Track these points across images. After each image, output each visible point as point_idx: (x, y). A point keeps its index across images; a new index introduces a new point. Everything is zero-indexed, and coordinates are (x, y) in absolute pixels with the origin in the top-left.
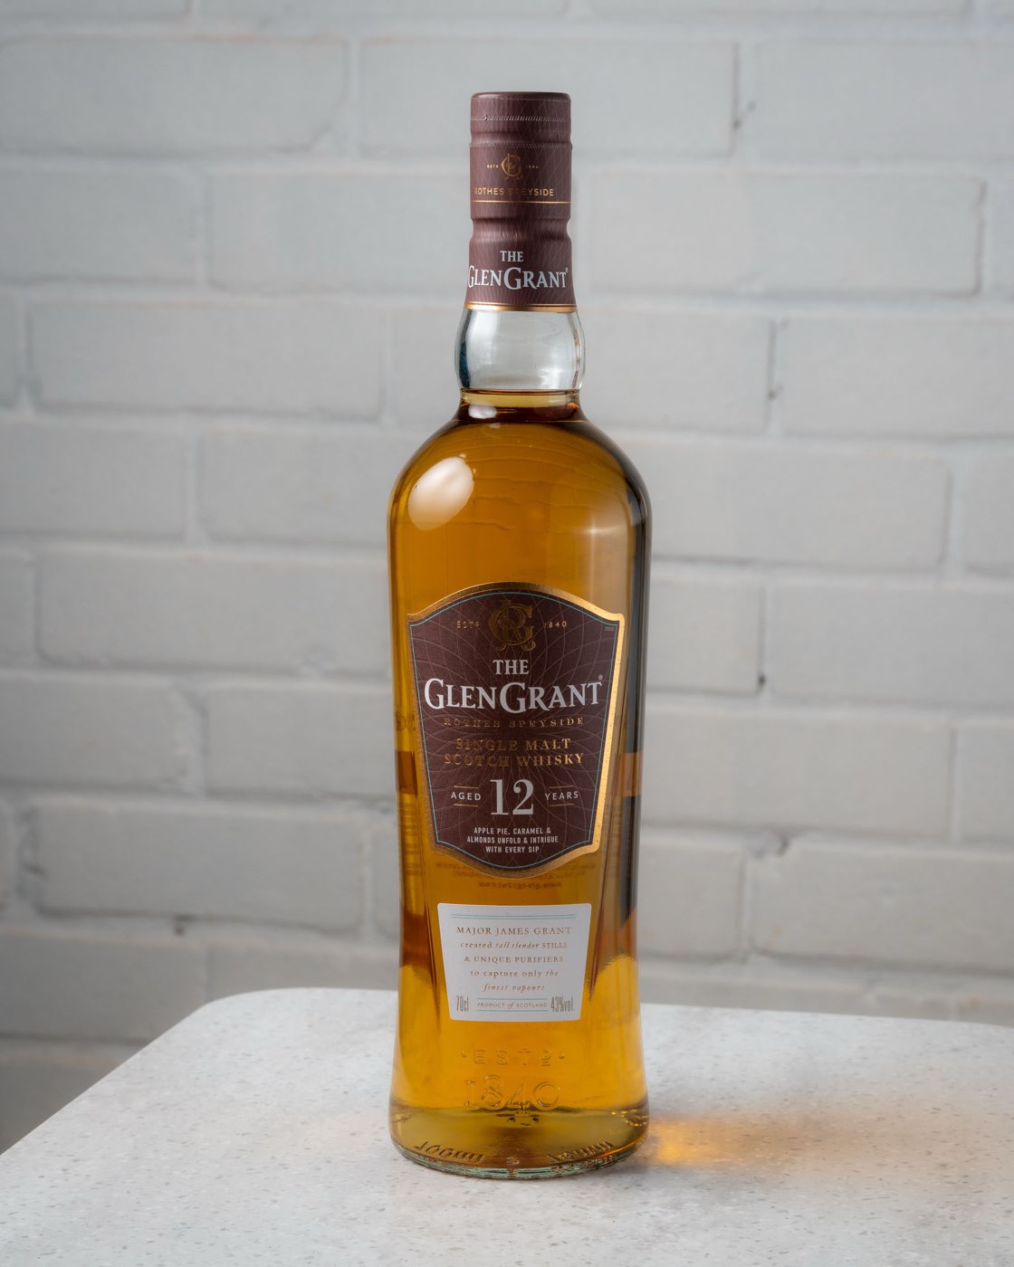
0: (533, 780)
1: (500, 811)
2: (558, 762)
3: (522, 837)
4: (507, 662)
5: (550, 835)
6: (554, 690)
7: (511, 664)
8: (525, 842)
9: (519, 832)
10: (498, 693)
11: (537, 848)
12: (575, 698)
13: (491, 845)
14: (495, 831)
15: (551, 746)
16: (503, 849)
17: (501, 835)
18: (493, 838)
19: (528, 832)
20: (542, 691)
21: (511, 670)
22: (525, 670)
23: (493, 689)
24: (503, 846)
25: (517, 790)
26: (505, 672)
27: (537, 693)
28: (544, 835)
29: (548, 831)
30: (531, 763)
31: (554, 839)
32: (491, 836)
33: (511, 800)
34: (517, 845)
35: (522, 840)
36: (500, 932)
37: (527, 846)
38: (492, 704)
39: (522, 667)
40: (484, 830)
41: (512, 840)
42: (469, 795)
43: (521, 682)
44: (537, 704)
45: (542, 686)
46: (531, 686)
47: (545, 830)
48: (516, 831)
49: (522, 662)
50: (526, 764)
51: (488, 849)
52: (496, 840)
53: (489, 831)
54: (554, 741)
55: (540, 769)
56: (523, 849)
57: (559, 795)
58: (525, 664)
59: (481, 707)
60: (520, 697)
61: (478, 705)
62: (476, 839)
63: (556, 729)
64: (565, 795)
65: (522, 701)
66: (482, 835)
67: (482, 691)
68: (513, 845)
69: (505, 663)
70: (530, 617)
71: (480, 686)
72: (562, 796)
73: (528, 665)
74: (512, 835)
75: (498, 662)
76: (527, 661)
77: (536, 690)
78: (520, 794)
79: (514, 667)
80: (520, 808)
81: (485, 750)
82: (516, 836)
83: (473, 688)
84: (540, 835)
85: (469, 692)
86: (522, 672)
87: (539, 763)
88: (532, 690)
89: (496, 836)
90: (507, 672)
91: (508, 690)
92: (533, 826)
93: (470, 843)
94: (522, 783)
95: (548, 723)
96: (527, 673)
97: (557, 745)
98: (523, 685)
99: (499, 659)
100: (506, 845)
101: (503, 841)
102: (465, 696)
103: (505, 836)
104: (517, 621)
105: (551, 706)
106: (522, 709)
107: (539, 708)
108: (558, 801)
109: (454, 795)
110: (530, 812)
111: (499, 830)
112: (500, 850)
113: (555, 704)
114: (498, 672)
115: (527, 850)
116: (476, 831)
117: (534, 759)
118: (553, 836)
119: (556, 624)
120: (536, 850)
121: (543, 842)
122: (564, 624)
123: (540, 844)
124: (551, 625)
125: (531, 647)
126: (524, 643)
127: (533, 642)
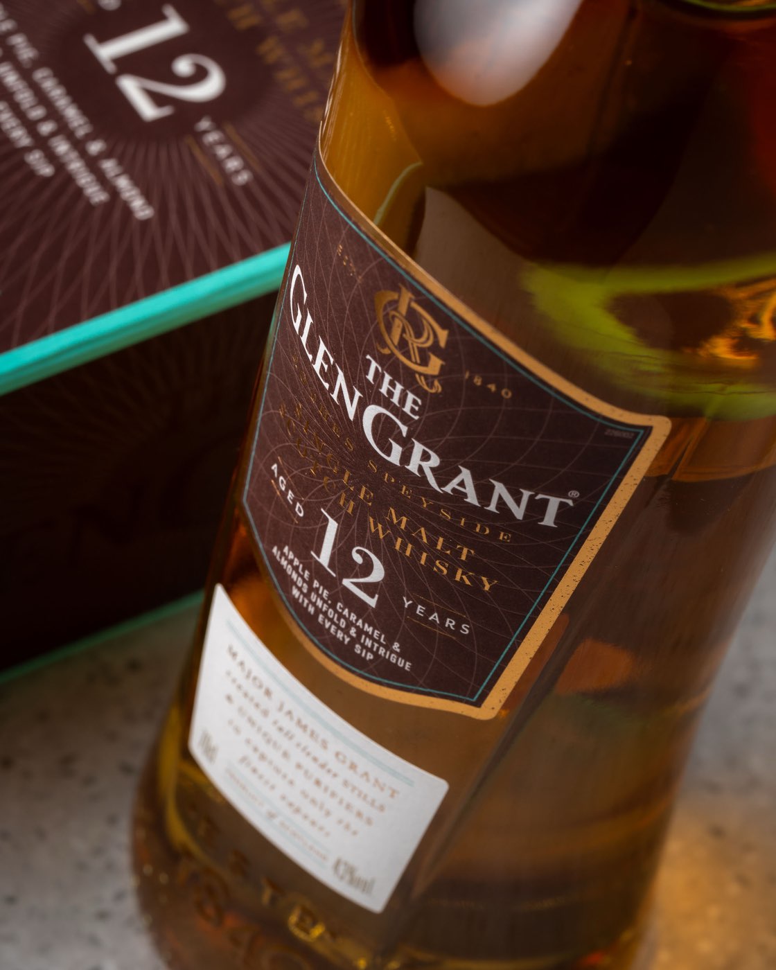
0: (386, 566)
1: (324, 561)
2: (440, 570)
3: (349, 623)
4: (388, 378)
5: (399, 655)
6: (458, 472)
7: (393, 384)
8: (353, 633)
9: (346, 613)
10: (362, 405)
11: (372, 656)
12: (502, 504)
13: (300, 590)
14: (311, 579)
15: (432, 542)
16: (317, 613)
17: (318, 593)
18: (305, 584)
19: (360, 624)
20: (435, 460)
21: (390, 393)
22: (412, 410)
23: (357, 393)
24: (316, 609)
25: (357, 558)
26: (380, 386)
27: (426, 457)
28: (386, 647)
29: (396, 647)
30: (389, 541)
31: (404, 665)
32: (304, 578)
34: (338, 627)
35: (348, 627)
36: (284, 709)
37: (352, 639)
38: (351, 409)
39: (409, 403)
40: (297, 562)
41: (333, 615)
42: (291, 494)
43: (403, 422)
44: (421, 470)
45: (437, 453)
46: (417, 440)
47: (390, 642)
48: (342, 609)
49: (411, 396)
50: (382, 536)
51: (295, 592)
52: (309, 592)
53: (304, 571)
54: (441, 540)
56: (347, 639)
57: (428, 613)
58: (414, 402)
59: (335, 397)
60: (395, 441)
61: (332, 389)
62: (283, 563)
63: (450, 525)
64: (443, 620)
65: (397, 448)
66: (292, 564)
68: (333, 622)
69: (383, 376)
70: (442, 345)
72: (435, 617)
73: (420, 408)
74: (333, 610)
75: (374, 365)
76: (419, 401)
77: (425, 452)
78: (361, 566)
79: (397, 393)
80: (355, 584)
82: (341, 615)
83: (331, 360)
84: (379, 643)
85: (326, 358)
86: (407, 410)
87: (403, 549)
88: (419, 447)
89: (311, 586)
90: (383, 392)
91: (378, 415)
92: (369, 622)
93: (275, 556)
94: (367, 554)
95: (435, 509)
96: (415, 418)
97: (445, 548)
98: (404, 429)
99: (376, 361)
100: (322, 612)
101: (319, 603)
102: (320, 357)
103: (324, 600)
104: (418, 333)
105: (448, 489)
106: (395, 458)
107: (424, 480)
108: (425, 620)
109: (275, 468)
110: (371, 601)
111: (316, 583)
112: (311, 609)
113: (455, 490)
114: (370, 379)
115: (352, 645)
116: (285, 550)
117: (396, 540)
118: (403, 658)
119: (489, 386)
120: (368, 658)
121: (383, 655)
122: (506, 394)
123: (376, 654)
124: (478, 381)
125: (431, 388)
126: (420, 374)
127: (436, 383)
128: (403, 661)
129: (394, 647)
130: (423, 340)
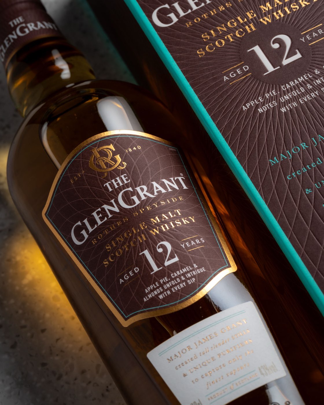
0: (167, 240)
1: (155, 269)
2: (179, 224)
3: (179, 276)
4: (113, 181)
5: (198, 268)
6: (152, 185)
7: (116, 181)
8: (183, 278)
9: (176, 275)
10: (117, 202)
11: (194, 279)
12: (170, 187)
13: (161, 293)
14: (159, 283)
15: (169, 216)
16: (171, 291)
17: (165, 283)
18: (160, 288)
19: (181, 272)
20: (145, 188)
21: (118, 184)
22: (127, 180)
23: (113, 201)
24: (170, 289)
25: (160, 250)
26: (114, 187)
27: (142, 190)
28: (194, 270)
29: (195, 266)
30: (161, 231)
31: (203, 270)
32: (158, 288)
33: (159, 259)
34: (179, 284)
35: (180, 279)
36: (197, 344)
37: (185, 281)
38: (116, 209)
39: (124, 179)
40: (152, 287)
41: (173, 283)
42: (130, 273)
43: (128, 187)
44: (145, 195)
45: (143, 185)
46: (136, 187)
47: (193, 266)
48: (174, 275)
49: (122, 176)
50: (158, 232)
51: (161, 297)
52: (163, 288)
53: (156, 285)
54: (170, 213)
55: (168, 232)
56: (184, 284)
57: (190, 243)
58: (125, 177)
59: (110, 216)
60: (132, 196)
61: (107, 216)
62: (150, 296)
63: (167, 206)
64: (195, 242)
65: (135, 198)
66: (152, 291)
67: (106, 207)
68: (176, 285)
69: (112, 183)
70: (114, 150)
71: (103, 205)
72: (193, 243)
73: (127, 176)
74: (172, 279)
75: (107, 184)
76: (125, 175)
77: (141, 188)
78: (164, 251)
79: (119, 181)
80: (168, 260)
81: (126, 239)
82: (175, 278)
83: (99, 209)
84: (191, 271)
85: (98, 213)
86: (126, 182)
87: (166, 228)
88: (138, 189)
89: (161, 286)
90: (116, 187)
91: (122, 196)
92: (182, 267)
93: (147, 301)
94: (161, 245)
95: (159, 204)
96: (129, 181)
97: (173, 215)
98: (130, 189)
99: (106, 182)
100: (171, 287)
101: (168, 285)
102: (97, 218)
103: (168, 282)
104: (107, 156)
105: (156, 194)
106: (137, 202)
107: (149, 198)
108: (192, 247)
109: (121, 281)
110: (176, 259)
111: (161, 281)
112: (169, 292)
113: (157, 192)
114: (110, 190)
115: (187, 283)
116: (147, 291)
117: (161, 227)
118: (200, 268)
119: (134, 149)
120: (194, 280)
121: (196, 274)
122: (139, 147)
123: (194, 276)
124: (130, 150)
125: (124, 166)
126: (118, 166)
127: (124, 163)
128: (201, 269)
129: (195, 267)
130: (109, 155)
